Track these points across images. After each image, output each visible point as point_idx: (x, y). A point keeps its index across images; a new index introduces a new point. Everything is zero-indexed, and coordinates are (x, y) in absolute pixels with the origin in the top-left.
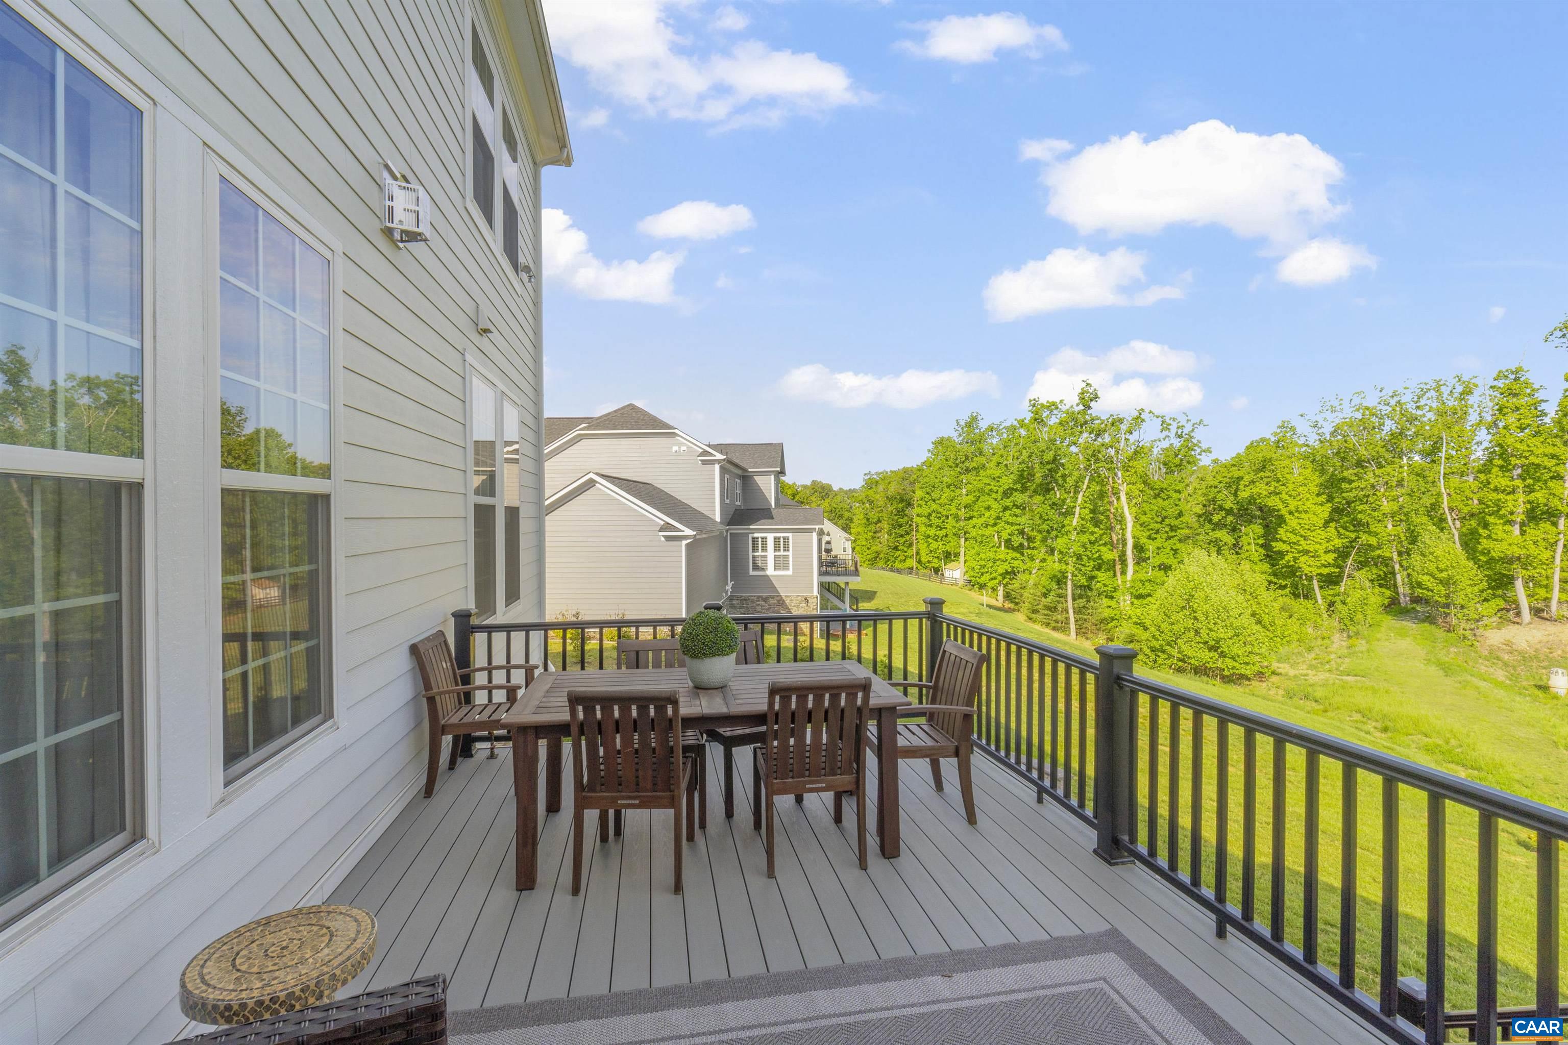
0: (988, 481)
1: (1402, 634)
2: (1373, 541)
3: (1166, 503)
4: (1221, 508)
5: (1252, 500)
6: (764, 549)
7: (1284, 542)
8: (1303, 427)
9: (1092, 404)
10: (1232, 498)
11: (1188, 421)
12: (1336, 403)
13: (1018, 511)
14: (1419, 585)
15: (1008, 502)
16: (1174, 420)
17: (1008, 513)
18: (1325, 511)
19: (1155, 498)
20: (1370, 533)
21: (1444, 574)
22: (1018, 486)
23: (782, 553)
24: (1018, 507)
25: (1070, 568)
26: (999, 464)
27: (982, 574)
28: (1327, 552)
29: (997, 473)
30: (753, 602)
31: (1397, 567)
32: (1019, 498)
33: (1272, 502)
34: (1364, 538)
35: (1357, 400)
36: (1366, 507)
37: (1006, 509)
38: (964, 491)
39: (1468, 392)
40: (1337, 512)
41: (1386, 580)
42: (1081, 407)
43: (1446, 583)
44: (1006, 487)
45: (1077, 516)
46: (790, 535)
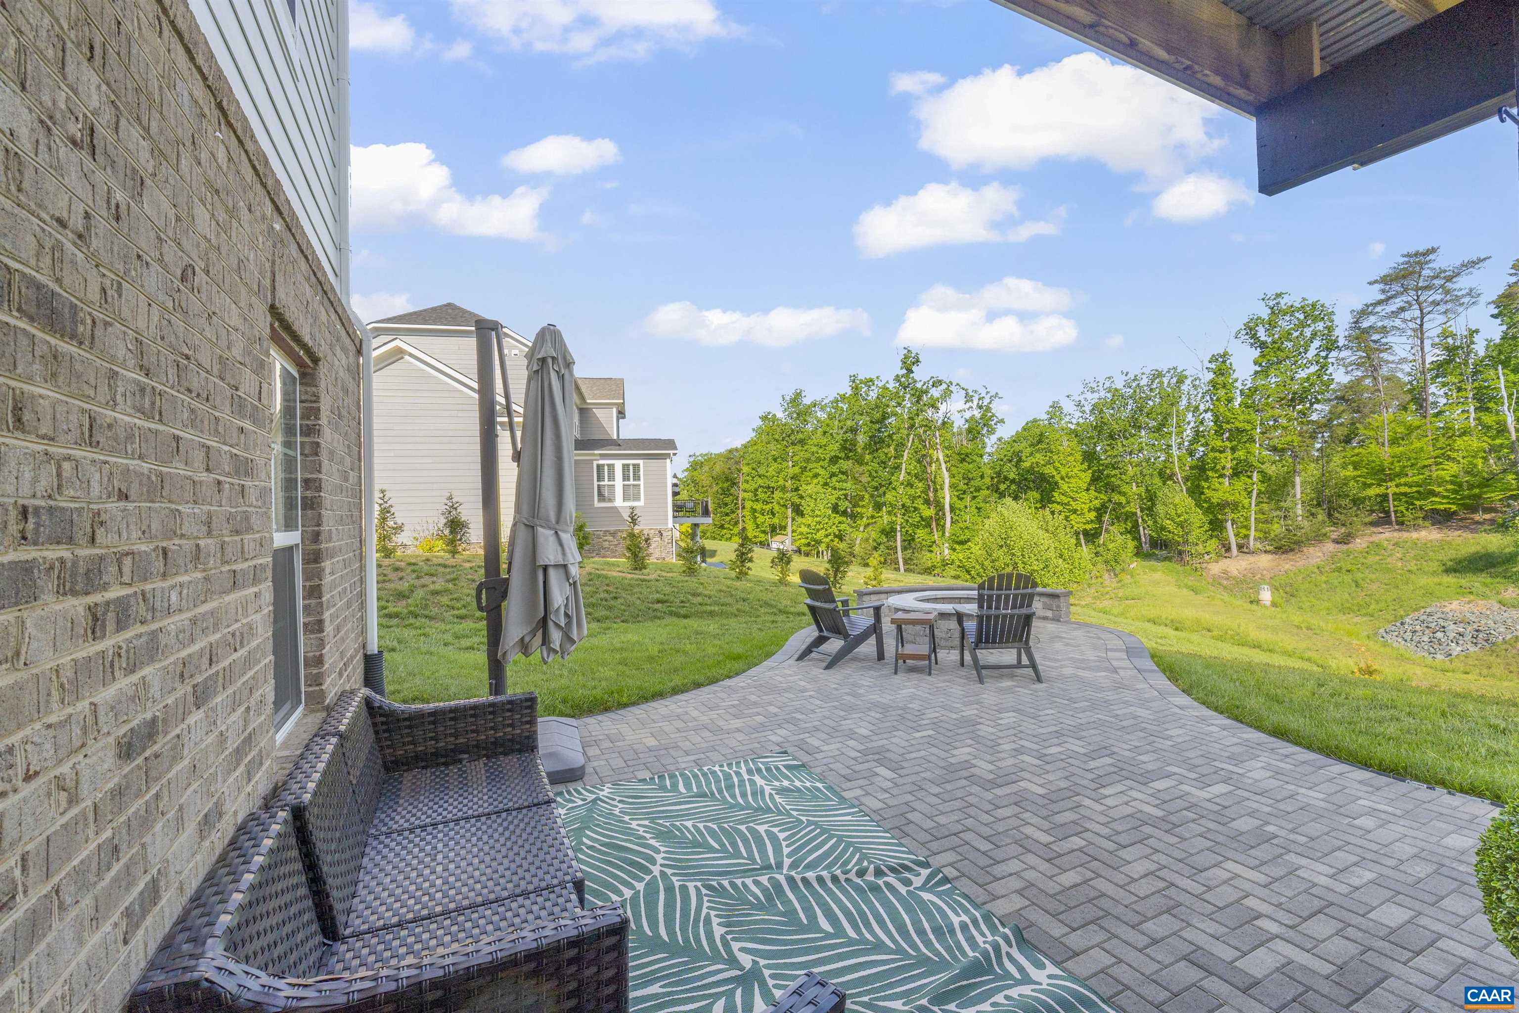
0: (815, 449)
1: (1154, 570)
2: (1123, 500)
3: (971, 466)
4: (1006, 478)
5: (1030, 470)
6: (612, 477)
7: (1058, 503)
8: (1068, 407)
9: (914, 368)
10: (1014, 469)
11: (988, 393)
12: (1094, 385)
13: (844, 477)
14: (1163, 528)
15: (835, 469)
16: (976, 392)
17: (834, 479)
18: (1087, 476)
19: (961, 462)
20: (1120, 493)
21: (1182, 519)
22: (842, 455)
23: (631, 482)
24: (843, 473)
25: (899, 520)
26: (825, 433)
27: (818, 530)
28: (1090, 510)
29: (824, 441)
30: (599, 537)
31: (1140, 520)
32: (846, 465)
33: (1048, 470)
34: (1116, 497)
35: (1107, 385)
36: (1117, 472)
37: (833, 475)
38: (790, 464)
39: (1181, 381)
40: (1094, 480)
41: (1134, 532)
42: (904, 371)
43: (1181, 525)
44: (833, 454)
45: (903, 471)
46: (641, 462)
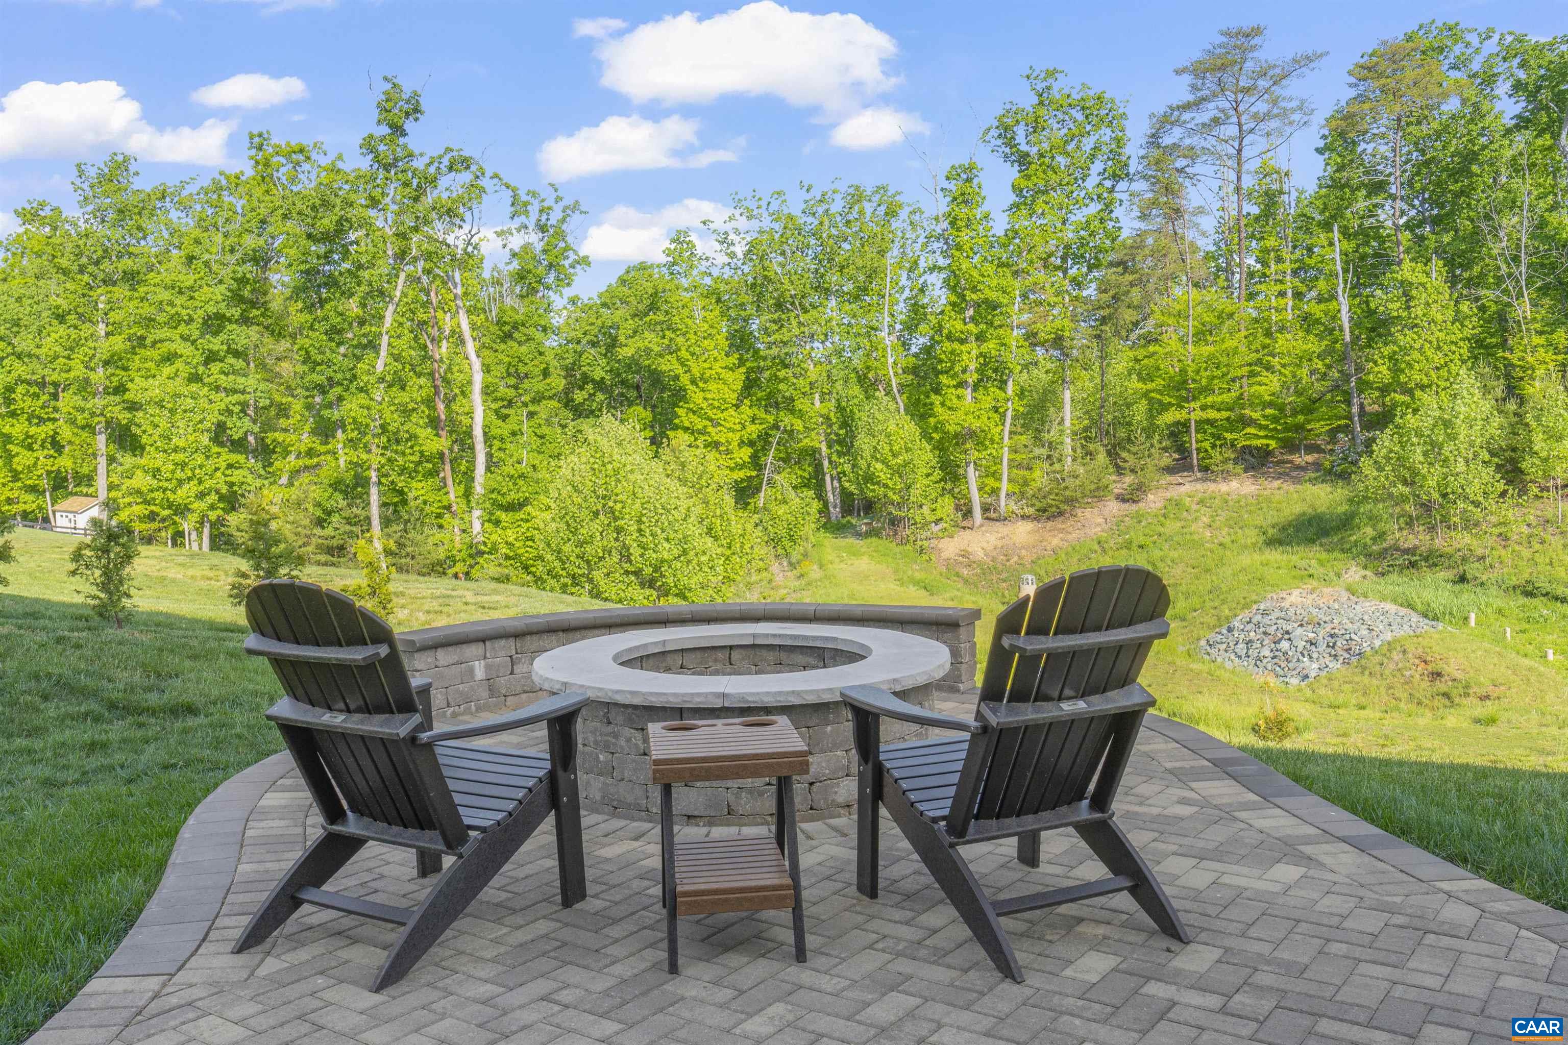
0: (165, 295)
1: (856, 554)
2: (799, 425)
3: (524, 349)
4: (586, 379)
5: (633, 365)
7: (686, 429)
8: (705, 246)
9: (409, 126)
10: (603, 362)
11: (558, 200)
12: (752, 205)
13: (240, 364)
14: (869, 478)
15: (216, 344)
16: (534, 194)
17: (215, 367)
18: (737, 379)
19: (503, 341)
20: (792, 411)
21: (899, 460)
22: (236, 312)
24: (237, 354)
25: (375, 459)
26: (191, 259)
27: (180, 483)
28: (742, 443)
29: (188, 280)
31: (826, 463)
32: (246, 336)
33: (668, 365)
34: (787, 420)
35: (774, 206)
36: (789, 373)
37: (211, 358)
38: (102, 329)
39: (891, 213)
40: (750, 385)
41: (816, 482)
42: (385, 130)
43: (898, 472)
44: (211, 309)
45: (383, 353)
